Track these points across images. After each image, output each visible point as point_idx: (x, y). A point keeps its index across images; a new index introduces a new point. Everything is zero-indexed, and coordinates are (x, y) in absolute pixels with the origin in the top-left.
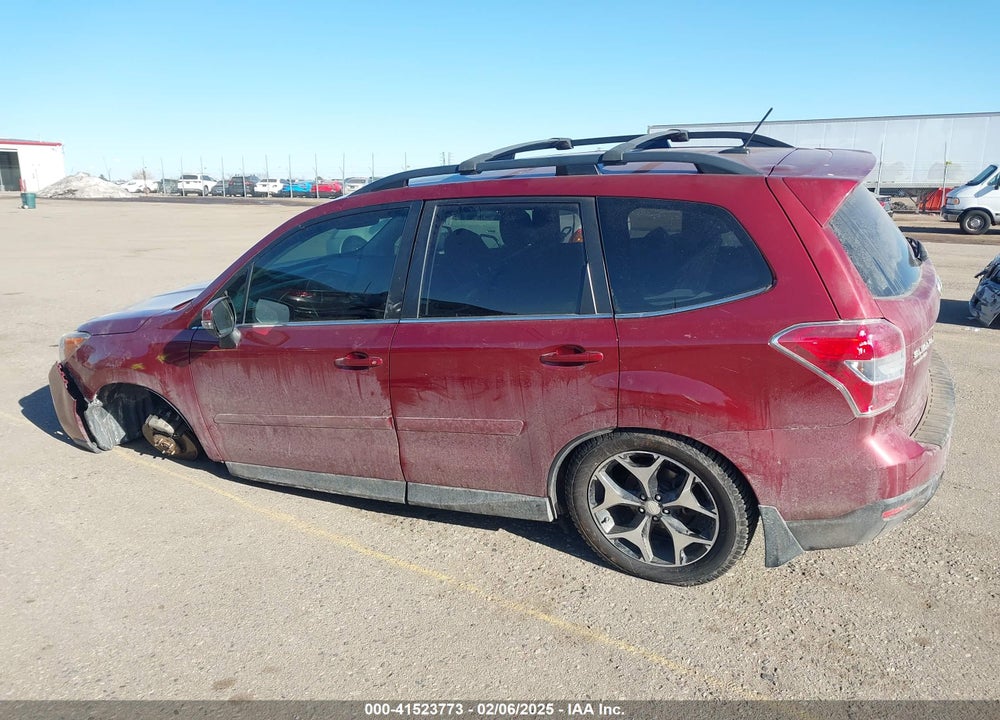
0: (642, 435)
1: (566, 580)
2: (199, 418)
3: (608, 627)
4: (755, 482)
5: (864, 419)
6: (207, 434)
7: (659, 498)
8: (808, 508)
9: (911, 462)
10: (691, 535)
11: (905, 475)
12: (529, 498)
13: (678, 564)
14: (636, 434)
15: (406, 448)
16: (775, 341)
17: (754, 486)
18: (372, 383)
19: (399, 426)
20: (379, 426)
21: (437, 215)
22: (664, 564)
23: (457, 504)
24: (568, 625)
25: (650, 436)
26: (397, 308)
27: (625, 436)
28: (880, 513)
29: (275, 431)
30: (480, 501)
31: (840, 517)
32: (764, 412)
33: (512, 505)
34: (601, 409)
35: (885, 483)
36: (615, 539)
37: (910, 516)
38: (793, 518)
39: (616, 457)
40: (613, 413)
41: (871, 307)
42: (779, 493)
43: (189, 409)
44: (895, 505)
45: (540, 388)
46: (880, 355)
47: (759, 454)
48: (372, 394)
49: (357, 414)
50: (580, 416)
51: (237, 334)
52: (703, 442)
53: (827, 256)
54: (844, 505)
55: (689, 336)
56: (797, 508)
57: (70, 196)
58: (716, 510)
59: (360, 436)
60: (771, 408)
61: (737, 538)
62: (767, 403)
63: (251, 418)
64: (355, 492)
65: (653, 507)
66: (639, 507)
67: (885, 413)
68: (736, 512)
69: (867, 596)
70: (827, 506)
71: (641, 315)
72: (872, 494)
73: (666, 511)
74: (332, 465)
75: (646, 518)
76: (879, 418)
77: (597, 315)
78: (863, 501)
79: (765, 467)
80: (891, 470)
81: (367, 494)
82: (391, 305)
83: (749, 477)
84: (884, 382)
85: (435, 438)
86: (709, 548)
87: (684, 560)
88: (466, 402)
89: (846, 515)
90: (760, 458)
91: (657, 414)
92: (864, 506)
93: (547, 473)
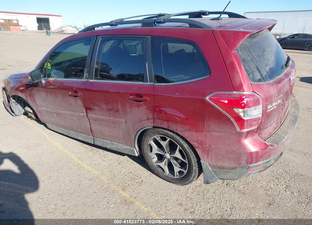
0: (162, 130)
1: (137, 178)
2: (37, 109)
3: (142, 199)
4: (199, 152)
5: (241, 132)
6: (39, 114)
7: (170, 153)
8: (219, 164)
9: (261, 151)
10: (180, 168)
11: (258, 156)
12: (129, 148)
13: (176, 177)
14: (160, 129)
15: (92, 125)
16: (207, 98)
17: (198, 153)
18: (80, 102)
19: (89, 118)
20: (83, 117)
21: (101, 41)
22: (171, 176)
23: (108, 147)
24: (128, 196)
25: (165, 131)
26: (87, 75)
27: (157, 129)
28: (246, 169)
29: (57, 115)
30: (115, 147)
31: (231, 169)
32: (203, 126)
33: (124, 149)
34: (148, 119)
35: (248, 159)
36: (157, 165)
37: (261, 171)
38: (213, 167)
39: (155, 137)
40: (152, 121)
41: (248, 86)
42: (208, 157)
43: (33, 105)
44: (252, 167)
45: (129, 109)
46: (249, 107)
47: (201, 142)
48: (80, 106)
49: (76, 112)
50: (142, 121)
51: (44, 82)
52: (181, 135)
53: (232, 64)
54: (233, 165)
55: (178, 94)
56: (215, 164)
57: (62, 32)
58: (187, 160)
59: (78, 119)
60: (205, 124)
61: (194, 172)
62: (204, 123)
63: (50, 110)
64: (79, 138)
65: (168, 156)
66: (164, 155)
67: (252, 130)
68: (193, 162)
69: (247, 197)
70: (226, 164)
71: (163, 84)
72: (243, 162)
73: (172, 158)
74: (72, 129)
75: (166, 159)
76: (248, 133)
77: (149, 83)
78: (240, 164)
79: (202, 147)
80: (251, 153)
81: (83, 140)
82: (86, 74)
83: (197, 150)
84: (250, 118)
85: (100, 123)
86: (185, 173)
87: (178, 176)
88: (107, 111)
89: (233, 169)
90: (201, 143)
91: (166, 123)
92: (240, 166)
93: (133, 140)
